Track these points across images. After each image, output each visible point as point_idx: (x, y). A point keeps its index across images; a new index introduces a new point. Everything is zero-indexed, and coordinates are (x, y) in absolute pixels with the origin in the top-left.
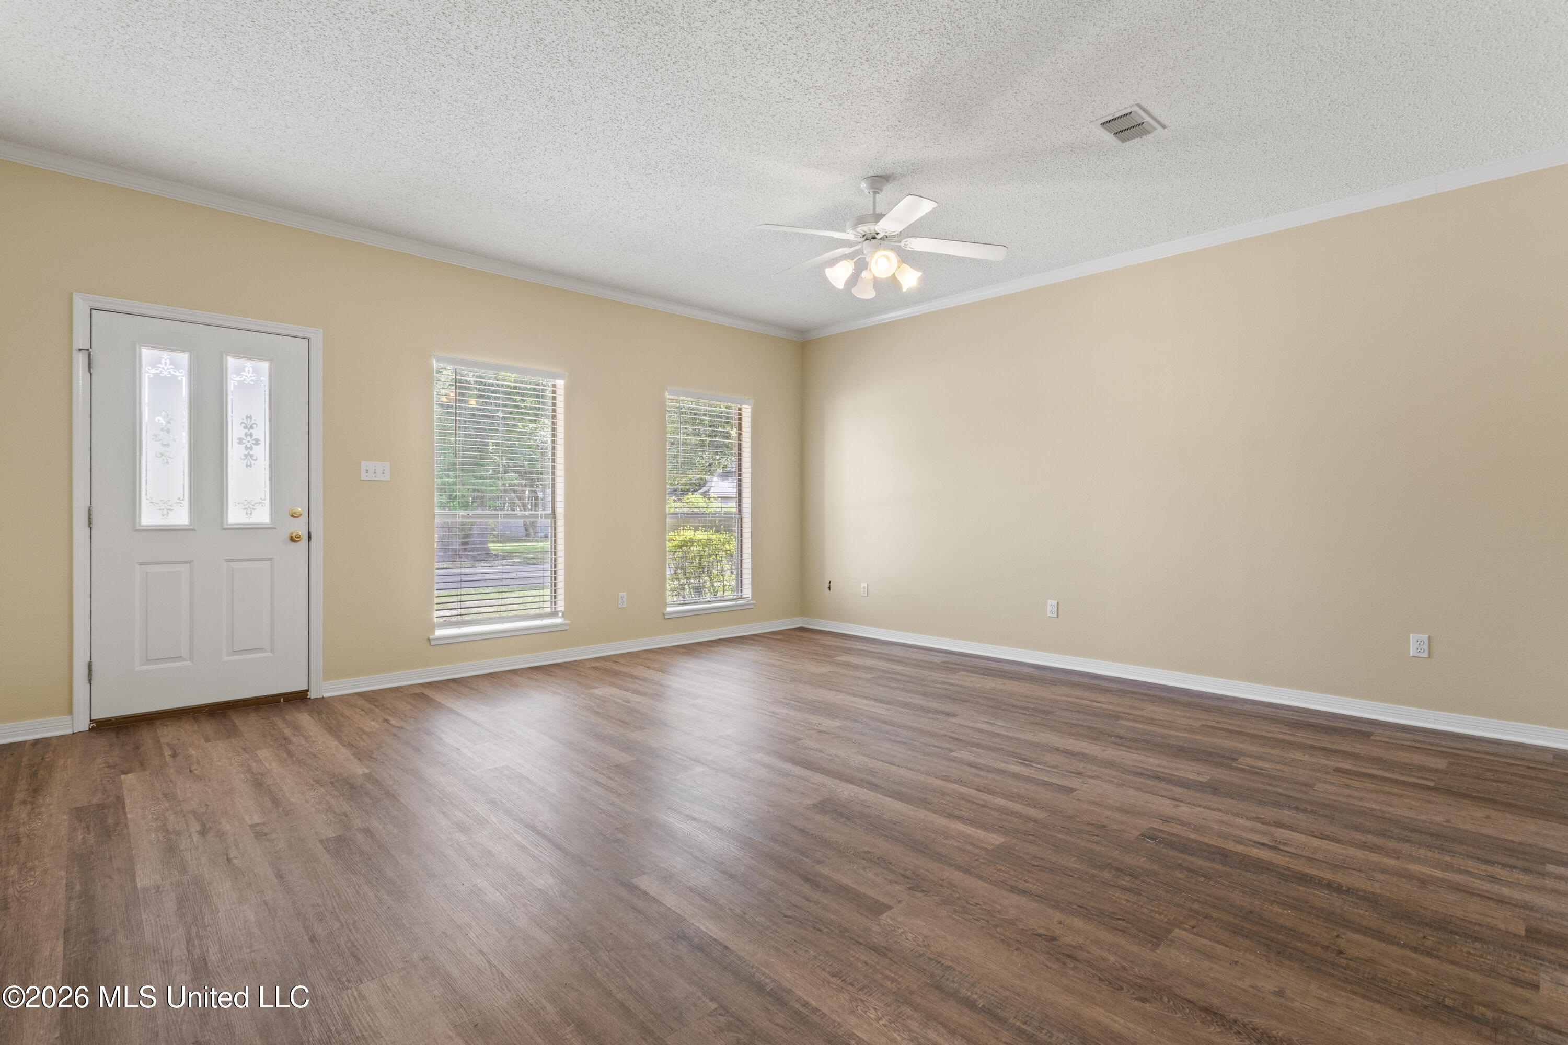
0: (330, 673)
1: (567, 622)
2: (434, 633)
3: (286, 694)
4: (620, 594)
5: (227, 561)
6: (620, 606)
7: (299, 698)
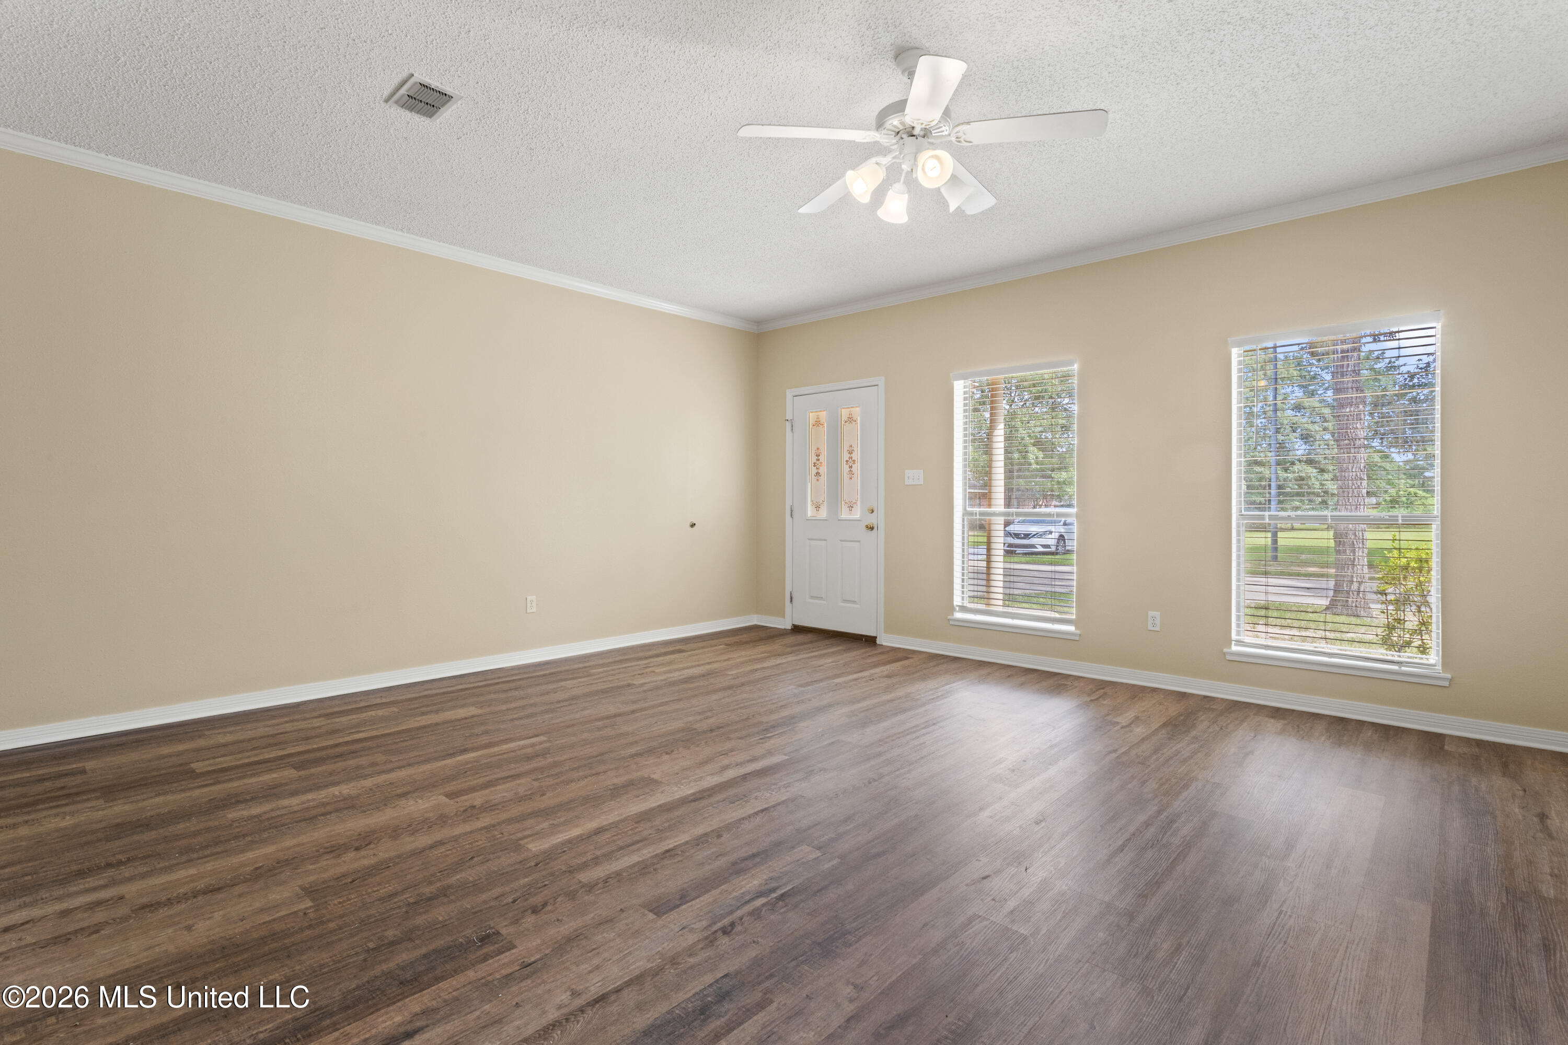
0: (889, 629)
1: (1078, 632)
2: (953, 615)
3: (867, 636)
4: (1151, 613)
5: (841, 541)
6: (1150, 628)
7: (870, 641)
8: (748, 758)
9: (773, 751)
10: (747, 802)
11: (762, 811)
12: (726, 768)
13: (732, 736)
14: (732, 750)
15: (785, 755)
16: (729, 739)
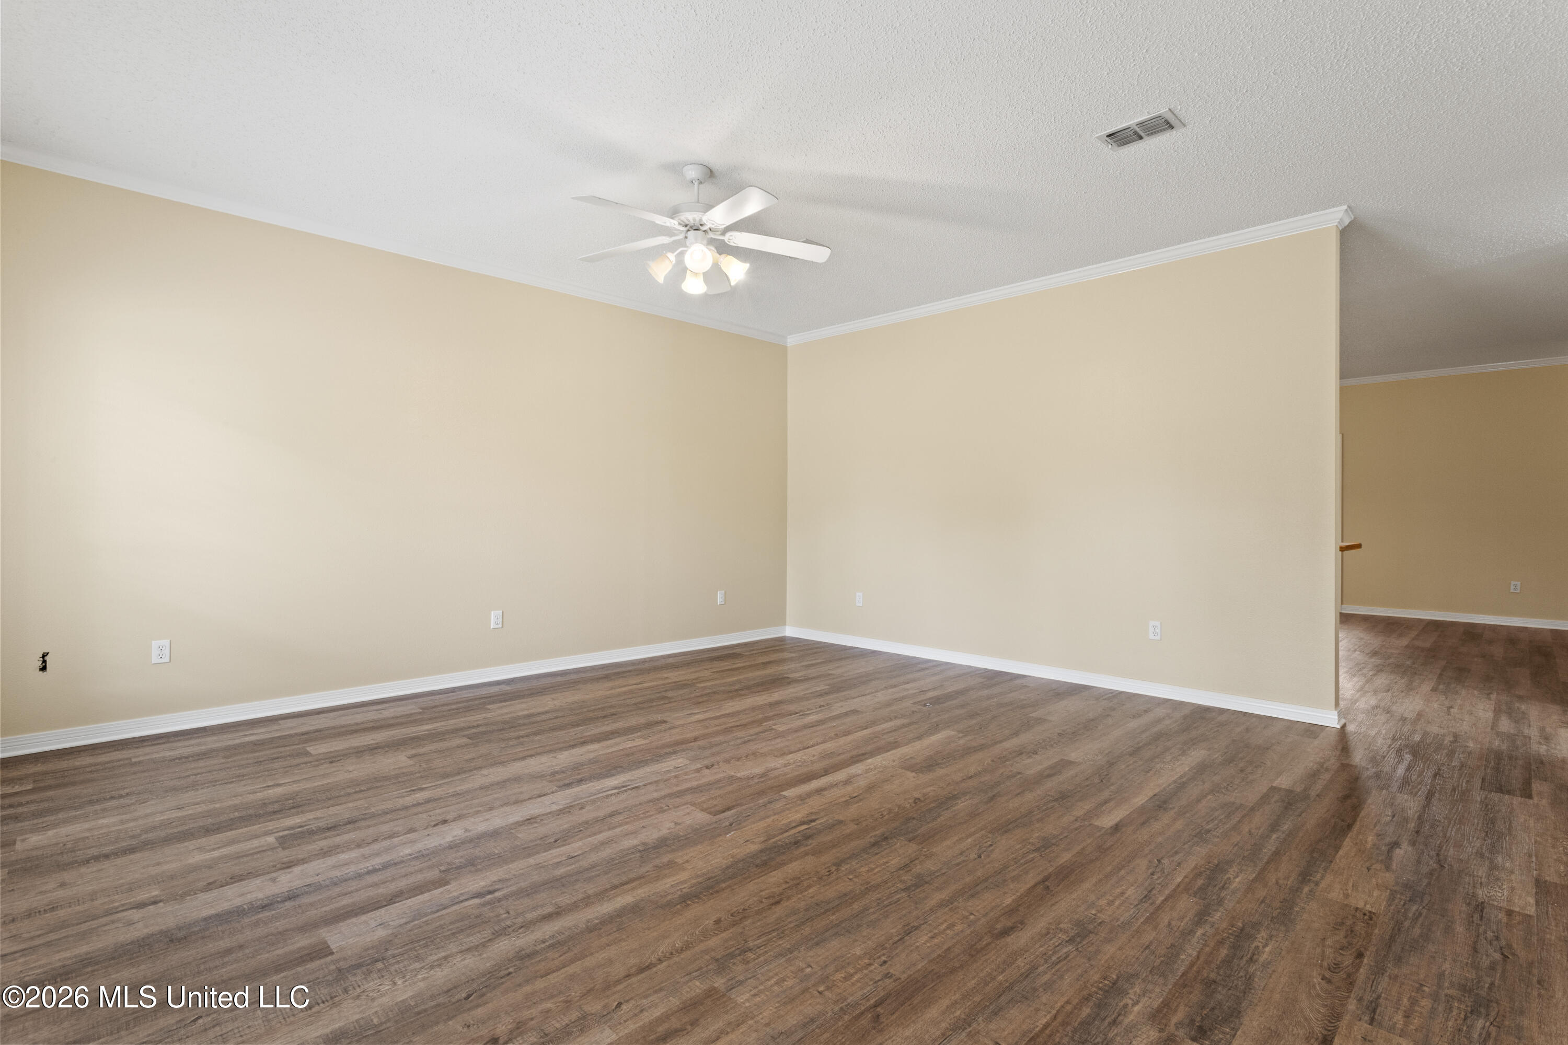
8: (825, 793)
9: (799, 802)
10: (821, 753)
11: (808, 747)
12: (847, 782)
13: (852, 827)
14: (847, 803)
15: (785, 797)
16: (856, 821)
